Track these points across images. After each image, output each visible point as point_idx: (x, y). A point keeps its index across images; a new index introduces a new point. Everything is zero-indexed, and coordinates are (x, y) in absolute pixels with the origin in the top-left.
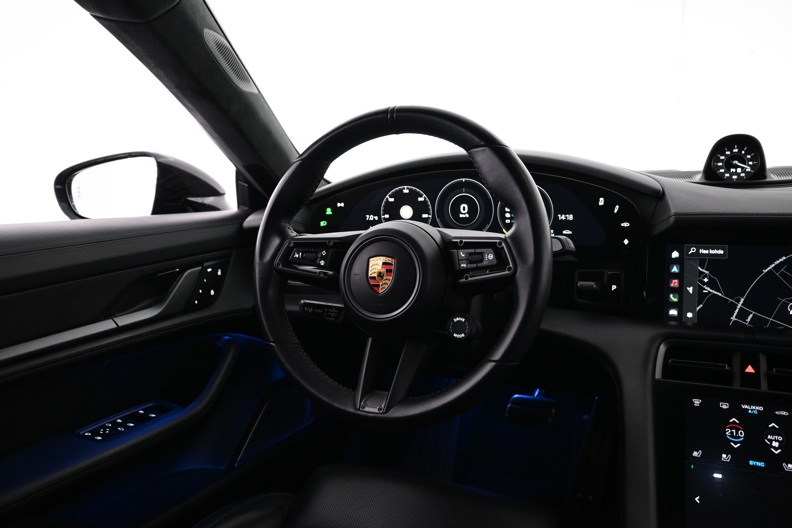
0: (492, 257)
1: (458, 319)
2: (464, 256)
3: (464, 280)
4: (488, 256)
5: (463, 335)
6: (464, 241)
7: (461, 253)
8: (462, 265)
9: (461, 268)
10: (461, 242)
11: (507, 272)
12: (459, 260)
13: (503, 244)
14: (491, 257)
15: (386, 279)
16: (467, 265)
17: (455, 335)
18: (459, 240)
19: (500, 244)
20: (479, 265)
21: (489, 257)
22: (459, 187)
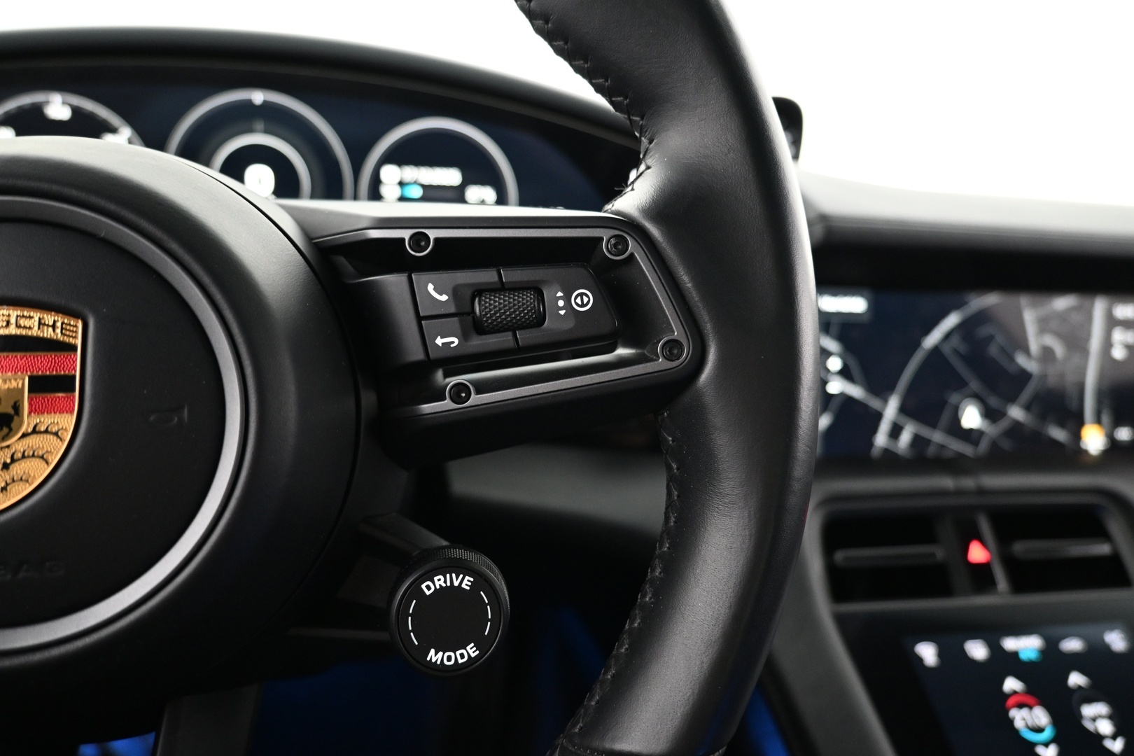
0: (589, 299)
1: (439, 581)
2: (444, 298)
3: (447, 404)
4: (567, 298)
5: (471, 651)
6: (433, 234)
7: (431, 287)
8: (439, 341)
9: (433, 355)
10: (419, 239)
11: (661, 364)
12: (420, 319)
13: (632, 246)
14: (584, 300)
15: (35, 431)
16: (464, 337)
17: (434, 656)
18: (406, 234)
19: (621, 243)
20: (524, 337)
21: (575, 301)
22: (243, 116)
